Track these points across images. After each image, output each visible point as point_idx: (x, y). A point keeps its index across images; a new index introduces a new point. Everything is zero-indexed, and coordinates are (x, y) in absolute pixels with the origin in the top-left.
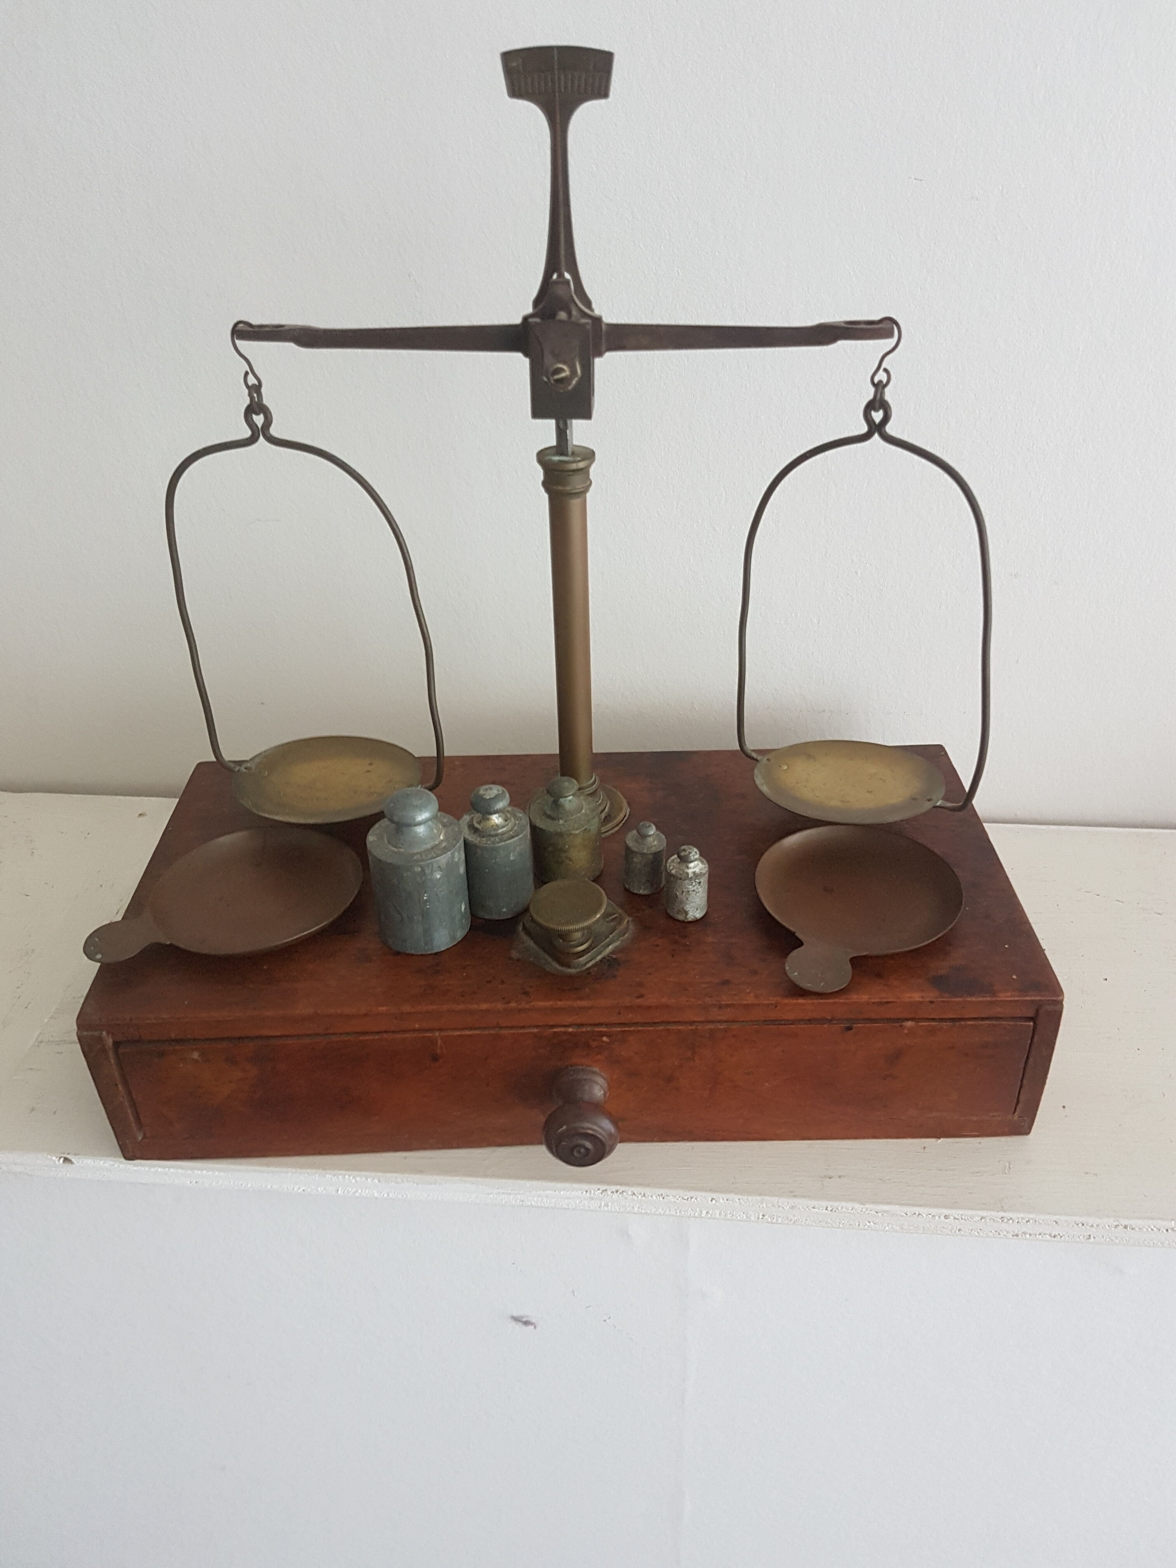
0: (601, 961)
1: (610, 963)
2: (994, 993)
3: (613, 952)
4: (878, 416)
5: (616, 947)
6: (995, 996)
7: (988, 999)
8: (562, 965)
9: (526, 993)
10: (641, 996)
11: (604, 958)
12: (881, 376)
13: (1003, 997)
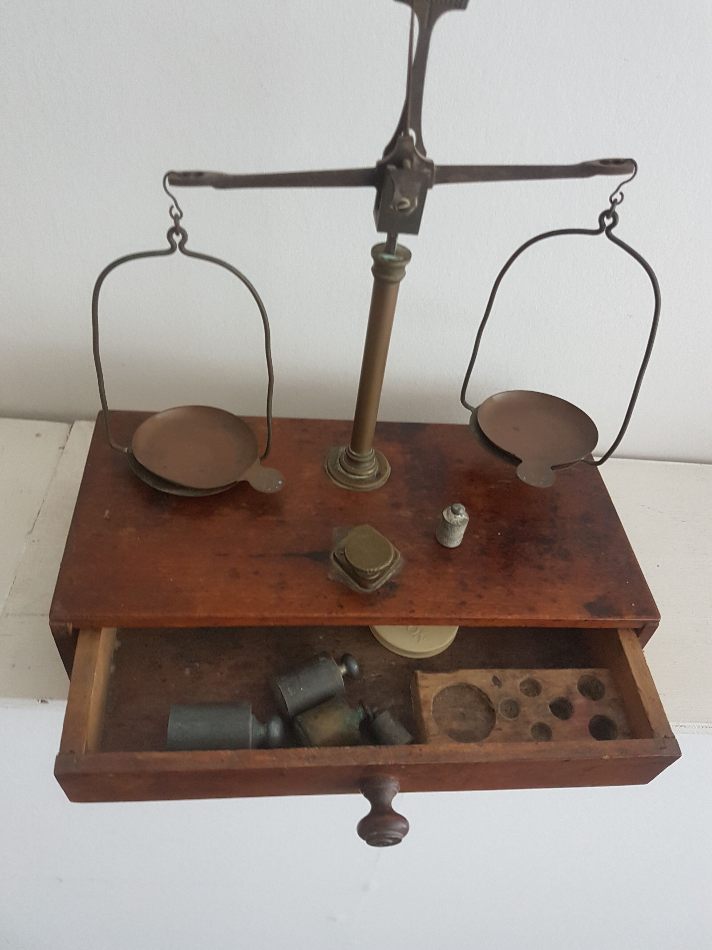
0: (385, 584)
1: (391, 585)
2: (621, 616)
3: (391, 578)
4: (608, 222)
5: (393, 574)
6: (622, 618)
7: (619, 619)
8: (361, 586)
9: (341, 606)
10: (413, 611)
11: (387, 582)
12: (618, 197)
13: (627, 618)
